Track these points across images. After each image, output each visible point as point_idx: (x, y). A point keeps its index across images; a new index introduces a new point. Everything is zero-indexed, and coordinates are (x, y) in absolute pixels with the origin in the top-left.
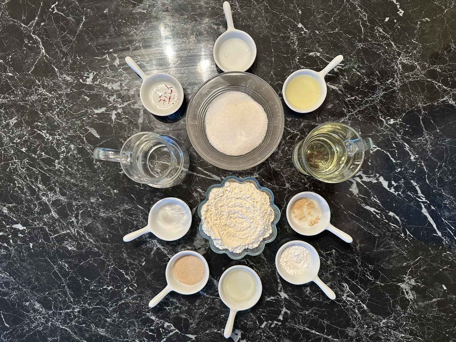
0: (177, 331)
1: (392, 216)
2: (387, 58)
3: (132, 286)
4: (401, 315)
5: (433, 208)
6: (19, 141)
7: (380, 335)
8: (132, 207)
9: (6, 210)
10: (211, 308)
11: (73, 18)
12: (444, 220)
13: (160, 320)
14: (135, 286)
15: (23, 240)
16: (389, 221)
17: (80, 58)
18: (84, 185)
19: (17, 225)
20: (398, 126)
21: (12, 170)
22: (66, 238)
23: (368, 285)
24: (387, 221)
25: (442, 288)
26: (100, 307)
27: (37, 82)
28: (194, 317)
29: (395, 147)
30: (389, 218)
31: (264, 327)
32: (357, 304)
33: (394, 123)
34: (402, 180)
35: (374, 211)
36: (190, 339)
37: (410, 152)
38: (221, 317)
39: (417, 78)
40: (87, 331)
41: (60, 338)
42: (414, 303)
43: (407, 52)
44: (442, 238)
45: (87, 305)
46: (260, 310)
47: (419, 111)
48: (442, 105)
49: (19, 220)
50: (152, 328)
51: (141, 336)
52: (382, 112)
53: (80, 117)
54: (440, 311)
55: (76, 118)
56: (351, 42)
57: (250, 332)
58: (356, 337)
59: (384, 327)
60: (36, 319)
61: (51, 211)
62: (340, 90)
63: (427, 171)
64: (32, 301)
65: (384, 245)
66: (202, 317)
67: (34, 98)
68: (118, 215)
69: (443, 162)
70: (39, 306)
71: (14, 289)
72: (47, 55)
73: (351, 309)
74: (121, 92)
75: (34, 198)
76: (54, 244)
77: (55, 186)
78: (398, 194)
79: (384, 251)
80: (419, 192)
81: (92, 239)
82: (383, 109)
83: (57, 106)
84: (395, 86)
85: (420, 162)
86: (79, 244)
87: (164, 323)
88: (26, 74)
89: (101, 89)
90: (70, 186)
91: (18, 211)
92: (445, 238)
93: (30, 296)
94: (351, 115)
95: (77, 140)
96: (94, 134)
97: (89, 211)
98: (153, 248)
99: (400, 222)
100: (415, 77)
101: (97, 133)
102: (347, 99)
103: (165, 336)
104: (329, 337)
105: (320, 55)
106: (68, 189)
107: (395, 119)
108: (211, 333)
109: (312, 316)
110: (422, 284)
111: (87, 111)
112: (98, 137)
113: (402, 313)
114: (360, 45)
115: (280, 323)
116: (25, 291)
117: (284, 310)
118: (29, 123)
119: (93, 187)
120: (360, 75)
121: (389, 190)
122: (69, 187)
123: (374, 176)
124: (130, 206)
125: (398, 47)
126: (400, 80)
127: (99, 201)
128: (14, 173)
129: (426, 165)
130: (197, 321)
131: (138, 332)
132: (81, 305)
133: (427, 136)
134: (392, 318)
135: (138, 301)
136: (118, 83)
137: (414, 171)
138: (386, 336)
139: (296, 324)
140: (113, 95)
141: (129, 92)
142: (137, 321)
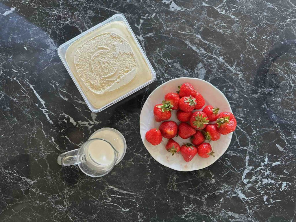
0: (216, 8)
1: (65, 98)
2: (74, 209)
3: (249, 39)
4: (55, 27)
5: (37, 105)
7: (70, 12)
10: (192, 25)
12: (29, 97)
13: (228, 15)
14: (247, 39)
17: (291, 200)
18: (286, 110)
24: (69, 94)
25: (27, 48)
26: (272, 23)
28: (204, 19)
29: (66, 147)
30: (68, 96)
31: (153, 13)
34: (60, 123)
35: (79, 100)
36: (206, 3)
37: (55, 143)
38: (184, 19)
40: (280, 5)
42: (47, 36)
43: (61, 213)
44: (29, 84)
45: (281, 23)
46: (156, 26)
47: (50, 173)
48: (35, 177)
50: (234, 9)
51: (241, 4)
52: (77, 171)
53: (291, 158)
54: (28, 32)
55: (293, 158)
56: (100, 219)
57: (163, 10)
58: (87, 9)
59: (67, 18)
62: (107, 185)
66: (198, 19)
68: (261, 90)
69: (32, 137)
74: (262, 177)
78: (62, 114)
80: (47, 116)
81: (279, 72)
84: (68, 190)
85: (47, 137)
86: (288, 68)
87: (225, 14)
89: (276, 178)
92: (27, 83)
95: (292, 142)
96: (280, 147)
97: (281, 91)
98: (235, 67)
99: (60, 94)
100: (54, 196)
101: (278, 148)
102: (102, 179)
103: (224, 4)
104: (106, 9)
105: (122, 209)
107: (67, 167)
108: (191, 8)
110: (42, 50)
111: (285, 163)
112: (277, 145)
113: (55, 29)
114: (94, 217)
115: (142, 17)
117: (139, 27)
119: (280, 109)
120: (93, 196)
121: (69, 116)
123: (80, 125)
124: (253, 96)
125: (67, 217)
126: (65, 194)
127: (275, 99)
129: (44, 135)
130: (202, 16)
131: (243, 6)
132: (285, 24)
133: (44, 156)
134: (62, 25)
135: (244, 28)
136: (264, 183)
137: (52, 130)
138: (65, 11)
139: (130, 17)
140: (268, 175)
141: (256, 177)
142: (244, 14)
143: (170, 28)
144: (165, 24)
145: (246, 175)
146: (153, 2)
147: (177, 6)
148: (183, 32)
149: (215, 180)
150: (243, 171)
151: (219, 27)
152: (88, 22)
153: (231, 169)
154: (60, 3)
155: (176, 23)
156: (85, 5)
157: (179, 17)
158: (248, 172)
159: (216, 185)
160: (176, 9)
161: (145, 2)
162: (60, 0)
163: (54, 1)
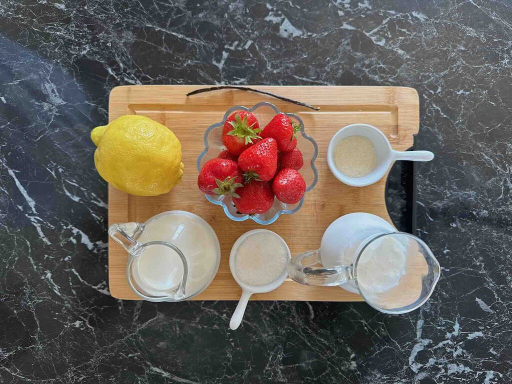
0: (368, 34)
1: (75, 197)
3: (430, 95)
4: (61, 61)
5: (20, 207)
7: (90, 33)
8: (432, 203)
10: (322, 66)
12: (6, 191)
13: (391, 48)
14: (426, 95)
16: (78, 189)
18: (497, 233)
20: (69, 317)
24: (82, 189)
25: (6, 99)
26: (474, 66)
28: (345, 53)
29: (73, 290)
30: (79, 193)
31: (247, 41)
32: (121, 74)
33: (75, 321)
34: (63, 244)
35: (100, 202)
36: (350, 23)
37: (53, 283)
38: (306, 53)
40: (491, 32)
42: (45, 78)
44: (7, 167)
45: (492, 67)
46: (254, 65)
47: (41, 338)
48: (11, 346)
50: (402, 38)
51: (417, 27)
52: (91, 337)
53: (502, 327)
54: (9, 68)
55: (508, 325)
57: (267, 34)
58: (122, 29)
59: (84, 45)
62: (149, 366)
66: (334, 54)
68: (450, 193)
69: (8, 269)
73: (129, 68)
74: (446, 361)
78: (67, 226)
80: (39, 229)
81: (486, 160)
82: (89, 341)
84: (74, 371)
85: (38, 269)
86: (504, 153)
89: (474, 364)
92: (3, 166)
94: (133, 332)
95: (506, 294)
96: (484, 303)
97: (489, 197)
99: (64, 188)
101: (479, 305)
102: (139, 354)
103: (383, 26)
104: (159, 29)
107: (73, 328)
108: (321, 33)
109: (182, 57)
110: (33, 103)
111: (493, 335)
112: (477, 300)
113: (60, 64)
115: (226, 47)
117: (221, 66)
119: (485, 231)
121: (80, 231)
123: (101, 250)
124: (435, 205)
126: (68, 379)
127: (476, 211)
129: (31, 265)
130: (340, 48)
131: (421, 32)
132: (499, 68)
133: (30, 305)
134: (73, 57)
135: (422, 74)
136: (451, 373)
137: (47, 257)
138: (81, 32)
139: (204, 46)
140: (458, 356)
141: (435, 361)
142: (422, 47)
143: (278, 70)
144: (269, 61)
145: (416, 356)
146: (249, 19)
147: (294, 28)
148: (304, 79)
149: (357, 364)
150: (411, 347)
151: (373, 71)
152: (122, 54)
153: (387, 344)
154: (72, 15)
155: (291, 61)
156: (118, 21)
157: (297, 49)
158: (420, 350)
159: (358, 373)
160: (292, 34)
161: (232, 17)
162: (72, 11)
163: (60, 11)
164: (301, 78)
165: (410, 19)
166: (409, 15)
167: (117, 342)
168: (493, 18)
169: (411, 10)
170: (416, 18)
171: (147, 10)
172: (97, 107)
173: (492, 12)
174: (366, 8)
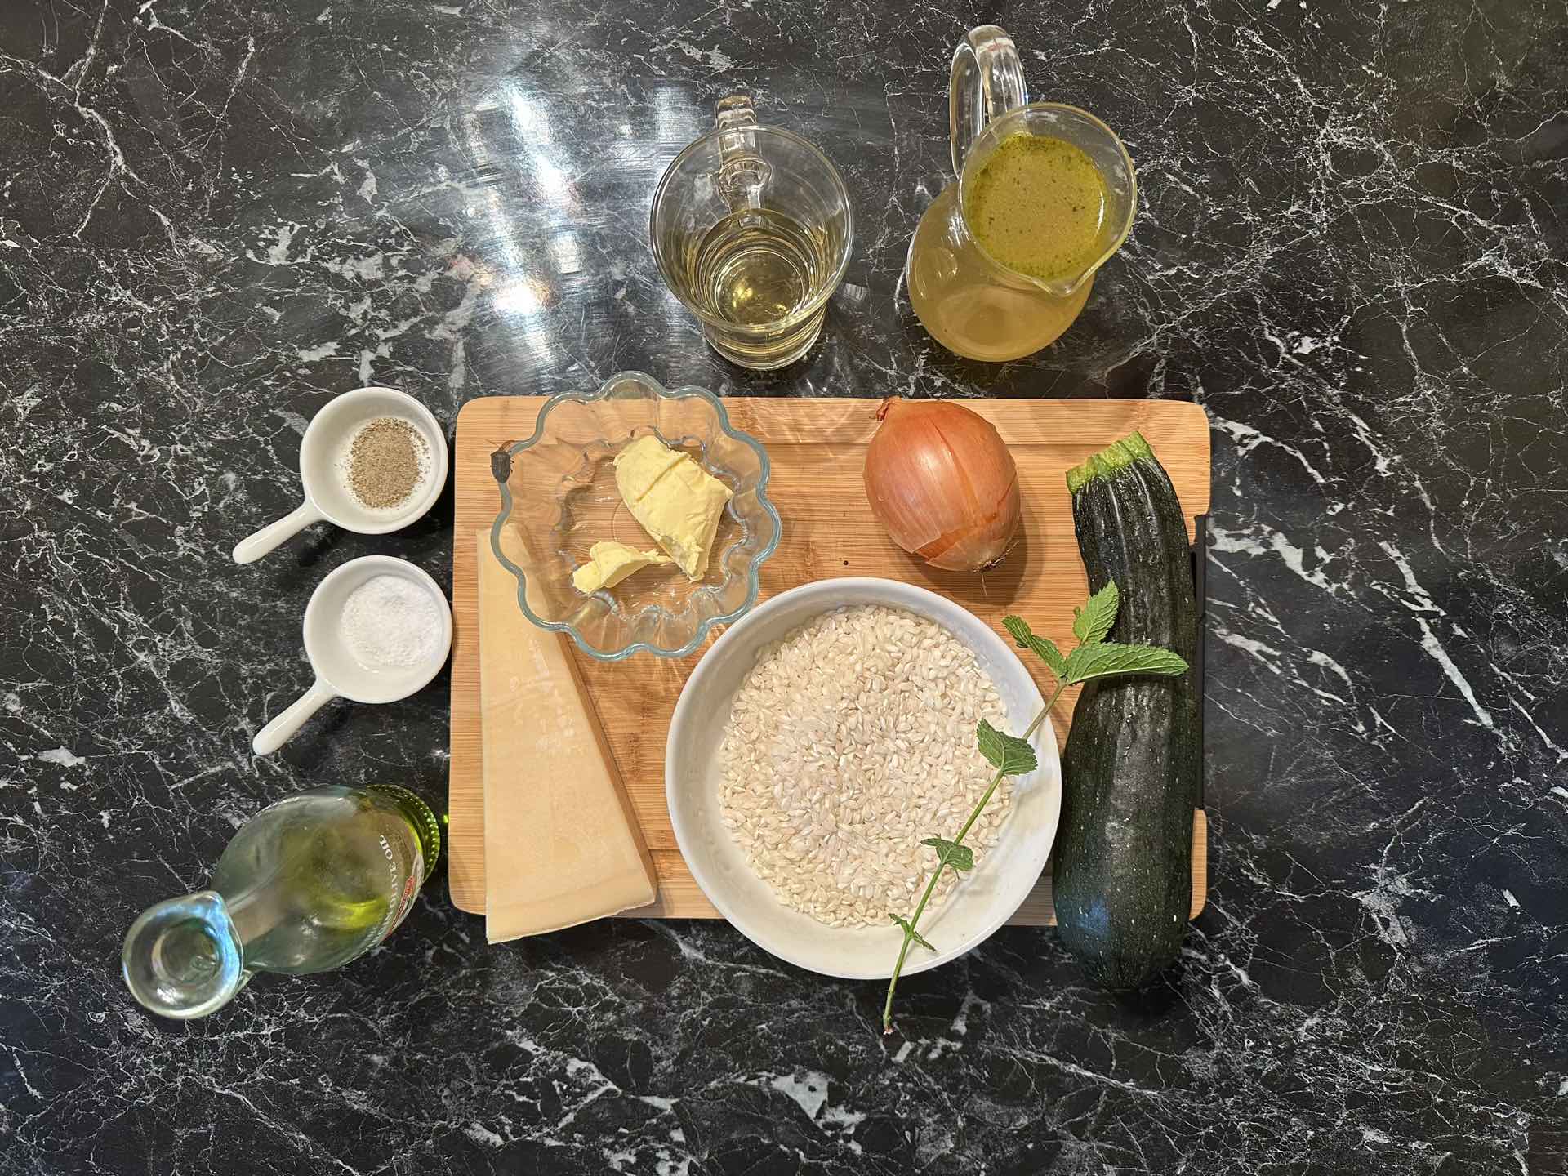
0: (611, 1086)
1: (1322, 664)
2: (1283, 134)
3: (453, 940)
4: (1368, 999)
5: (1459, 631)
6: (49, 467)
7: (1299, 1071)
9: (14, 702)
10: (722, 1004)
11: (216, 44)
12: (1497, 670)
13: (553, 1054)
14: (462, 941)
15: (77, 800)
16: (1313, 684)
17: (245, 180)
18: (276, 606)
19: (55, 751)
20: (1330, 360)
21: (30, 565)
22: (222, 790)
23: (1251, 903)
24: (1305, 684)
25: (1503, 901)
27: (102, 264)
28: (666, 1038)
29: (1322, 430)
30: (1311, 672)
31: (906, 1061)
32: (1217, 970)
33: (1313, 351)
34: (1350, 543)
35: (1259, 652)
36: (656, 1111)
37: (1372, 446)
38: (760, 1034)
39: (1386, 195)
40: (308, 1100)
41: (216, 1127)
42: (1408, 956)
43: (1346, 109)
44: (1496, 731)
45: (302, 1013)
47: (1399, 307)
48: (1475, 284)
49: (60, 735)
50: (525, 1079)
51: (490, 1108)
52: (1271, 315)
53: (254, 376)
54: (1498, 979)
55: (239, 380)
56: (1158, 83)
57: (858, 1080)
58: (1219, 1083)
59: (1311, 1041)
60: (131, 1068)
61: (166, 701)
63: (1433, 508)
64: (116, 1007)
65: (1299, 767)
66: (693, 1034)
67: (93, 319)
69: (1486, 476)
70: (140, 1022)
71: (51, 970)
72: (132, 174)
73: (1196, 986)
74: (387, 286)
75: (107, 657)
76: (184, 810)
77: (179, 613)
78: (1340, 590)
79: (1299, 786)
80: (1411, 579)
82: (1276, 305)
83: (174, 343)
84: (1311, 226)
85: (1411, 480)
87: (564, 1060)
88: (65, 242)
89: (320, 282)
90: (228, 613)
91: (55, 704)
92: (1506, 733)
93: (110, 990)
94: (1168, 330)
95: (246, 456)
99: (1350, 683)
100: (1380, 192)
102: (1150, 277)
103: (573, 1107)
104: (1126, 1085)
106: (222, 622)
107: (1317, 335)
108: (726, 1087)
109: (1065, 1016)
110: (1435, 891)
111: (274, 355)
113: (1370, 992)
114: (1189, 93)
115: (959, 1045)
116: (91, 974)
117: (970, 998)
118: (82, 407)
120: (1192, 192)
121: (1306, 578)
122: (224, 617)
123: (1254, 533)
125: (1317, 94)
126: (1328, 204)
128: (38, 577)
129: (1428, 488)
130: (676, 1050)
131: (479, 1094)
132: (284, 1012)
133: (1427, 389)
134: (1338, 1010)
135: (475, 992)
136: (376, 257)
137: (1388, 509)
138: (1320, 1073)
139: (1012, 1045)
140: (360, 299)
141: (415, 286)
142: (475, 1059)
143: (828, 990)
144: (851, 1013)
145: (463, 296)
146: (904, 1115)
147: (792, 1095)
148: (764, 971)
149: (610, 273)
150: (475, 318)
151: (594, 996)
152: (1215, 1022)
154: (1345, 1115)
155: (796, 1015)
156: (1230, 1101)
157: (783, 1043)
158: (454, 313)
159: (604, 250)
160: (796, 1082)
161: (947, 1117)
162: (1344, 1124)
163: (1375, 1124)
164: (771, 972)
165: (507, 1127)
166: (511, 1137)
167: (1205, 305)
168: (303, 1136)
169: (508, 1148)
170: (494, 1131)
171: (1157, 1131)
172: (1273, 887)
173: (306, 1150)
174: (616, 1151)
